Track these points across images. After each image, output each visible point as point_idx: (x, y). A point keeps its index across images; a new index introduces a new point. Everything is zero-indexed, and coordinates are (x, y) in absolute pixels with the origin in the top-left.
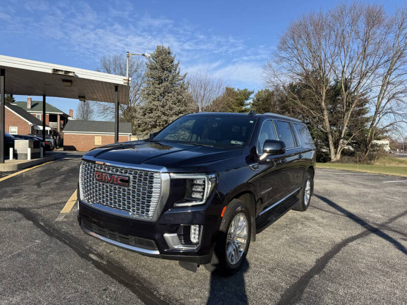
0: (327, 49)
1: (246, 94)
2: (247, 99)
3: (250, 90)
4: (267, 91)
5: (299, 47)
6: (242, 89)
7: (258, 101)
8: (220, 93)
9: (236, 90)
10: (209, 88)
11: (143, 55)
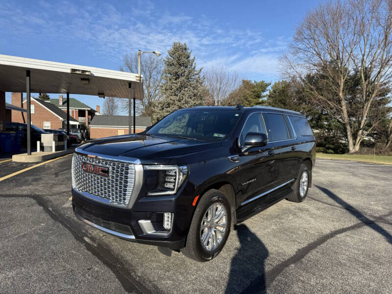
0: (346, 38)
1: (263, 86)
2: (264, 91)
3: (267, 82)
4: (285, 82)
5: (316, 37)
6: (258, 81)
7: (275, 92)
8: (236, 86)
9: (253, 82)
10: (224, 82)
11: (154, 52)
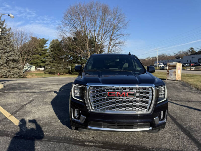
2: (45, 44)
4: (57, 40)
5: (74, 19)
7: (54, 45)
9: (38, 39)
11: (9, 15)
